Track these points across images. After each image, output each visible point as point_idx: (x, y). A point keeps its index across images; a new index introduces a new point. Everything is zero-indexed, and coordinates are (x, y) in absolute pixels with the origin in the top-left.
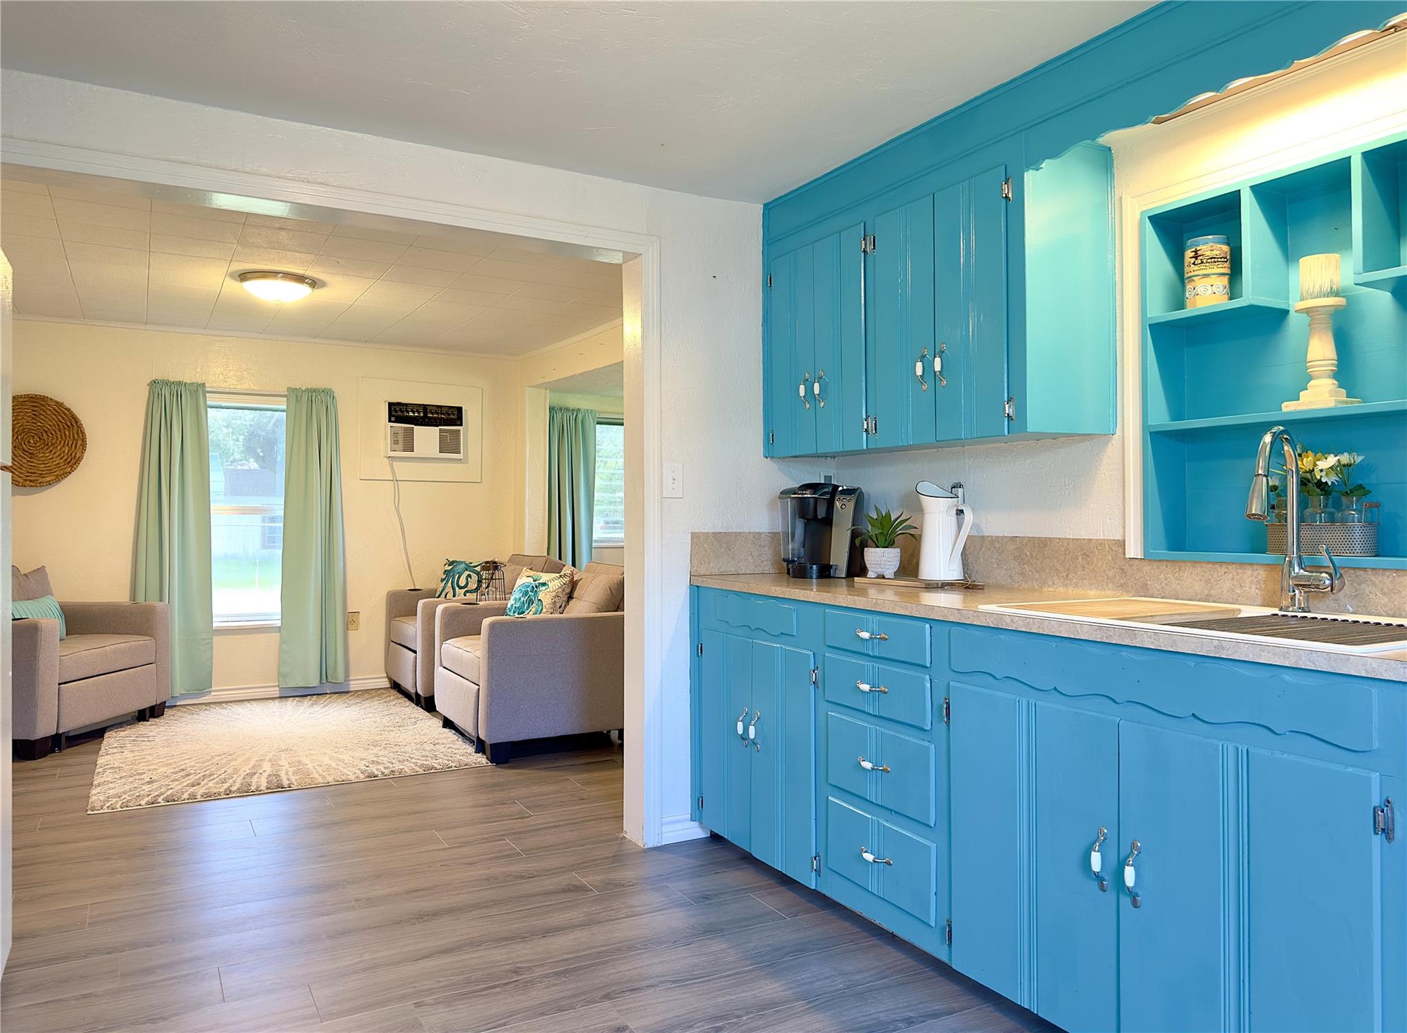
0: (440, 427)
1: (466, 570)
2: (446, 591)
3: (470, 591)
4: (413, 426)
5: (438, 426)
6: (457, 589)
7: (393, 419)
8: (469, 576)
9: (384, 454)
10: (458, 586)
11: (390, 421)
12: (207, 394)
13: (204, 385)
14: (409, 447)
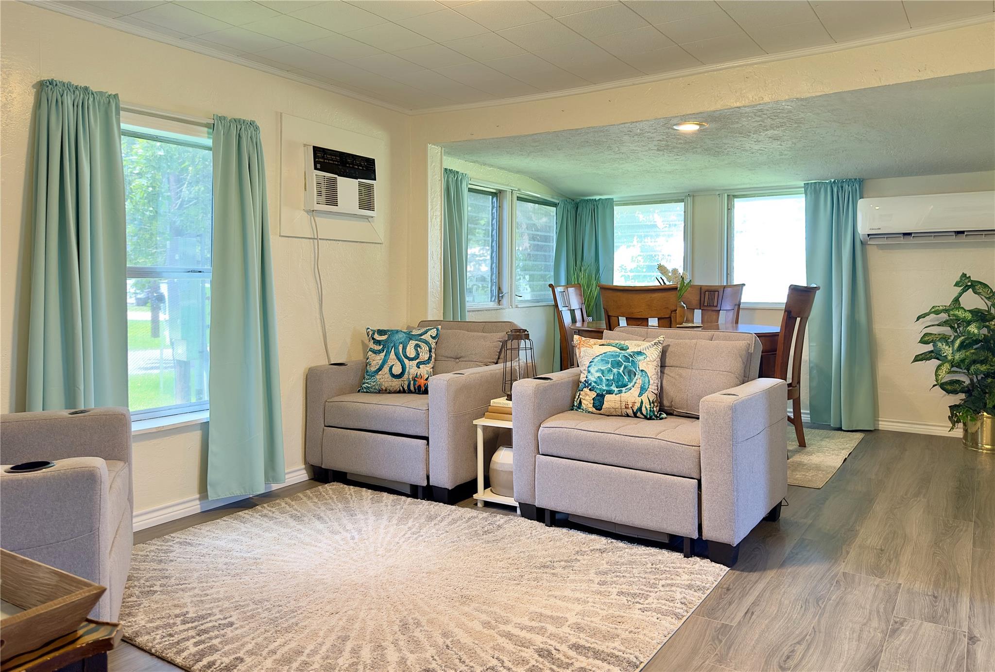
0: (359, 180)
1: (411, 339)
2: (390, 363)
3: (423, 363)
4: (336, 176)
5: (357, 178)
6: (406, 361)
7: (319, 166)
8: (417, 346)
9: (303, 208)
10: (407, 358)
11: (316, 168)
12: (121, 112)
13: (116, 96)
14: (332, 200)
